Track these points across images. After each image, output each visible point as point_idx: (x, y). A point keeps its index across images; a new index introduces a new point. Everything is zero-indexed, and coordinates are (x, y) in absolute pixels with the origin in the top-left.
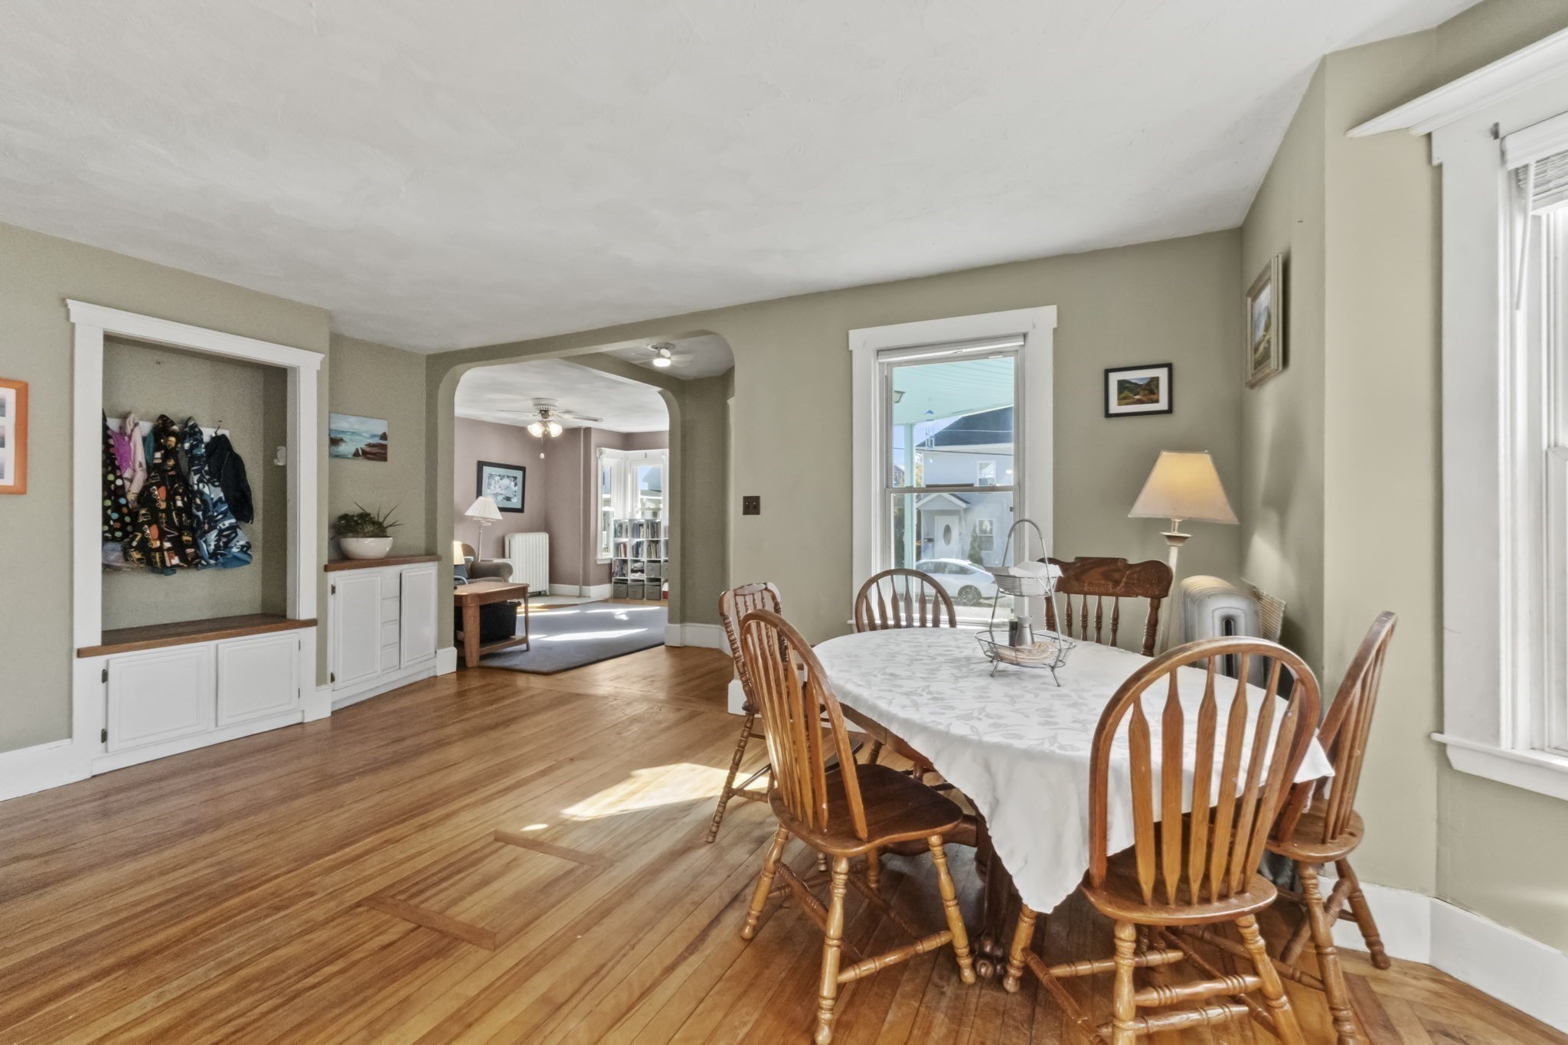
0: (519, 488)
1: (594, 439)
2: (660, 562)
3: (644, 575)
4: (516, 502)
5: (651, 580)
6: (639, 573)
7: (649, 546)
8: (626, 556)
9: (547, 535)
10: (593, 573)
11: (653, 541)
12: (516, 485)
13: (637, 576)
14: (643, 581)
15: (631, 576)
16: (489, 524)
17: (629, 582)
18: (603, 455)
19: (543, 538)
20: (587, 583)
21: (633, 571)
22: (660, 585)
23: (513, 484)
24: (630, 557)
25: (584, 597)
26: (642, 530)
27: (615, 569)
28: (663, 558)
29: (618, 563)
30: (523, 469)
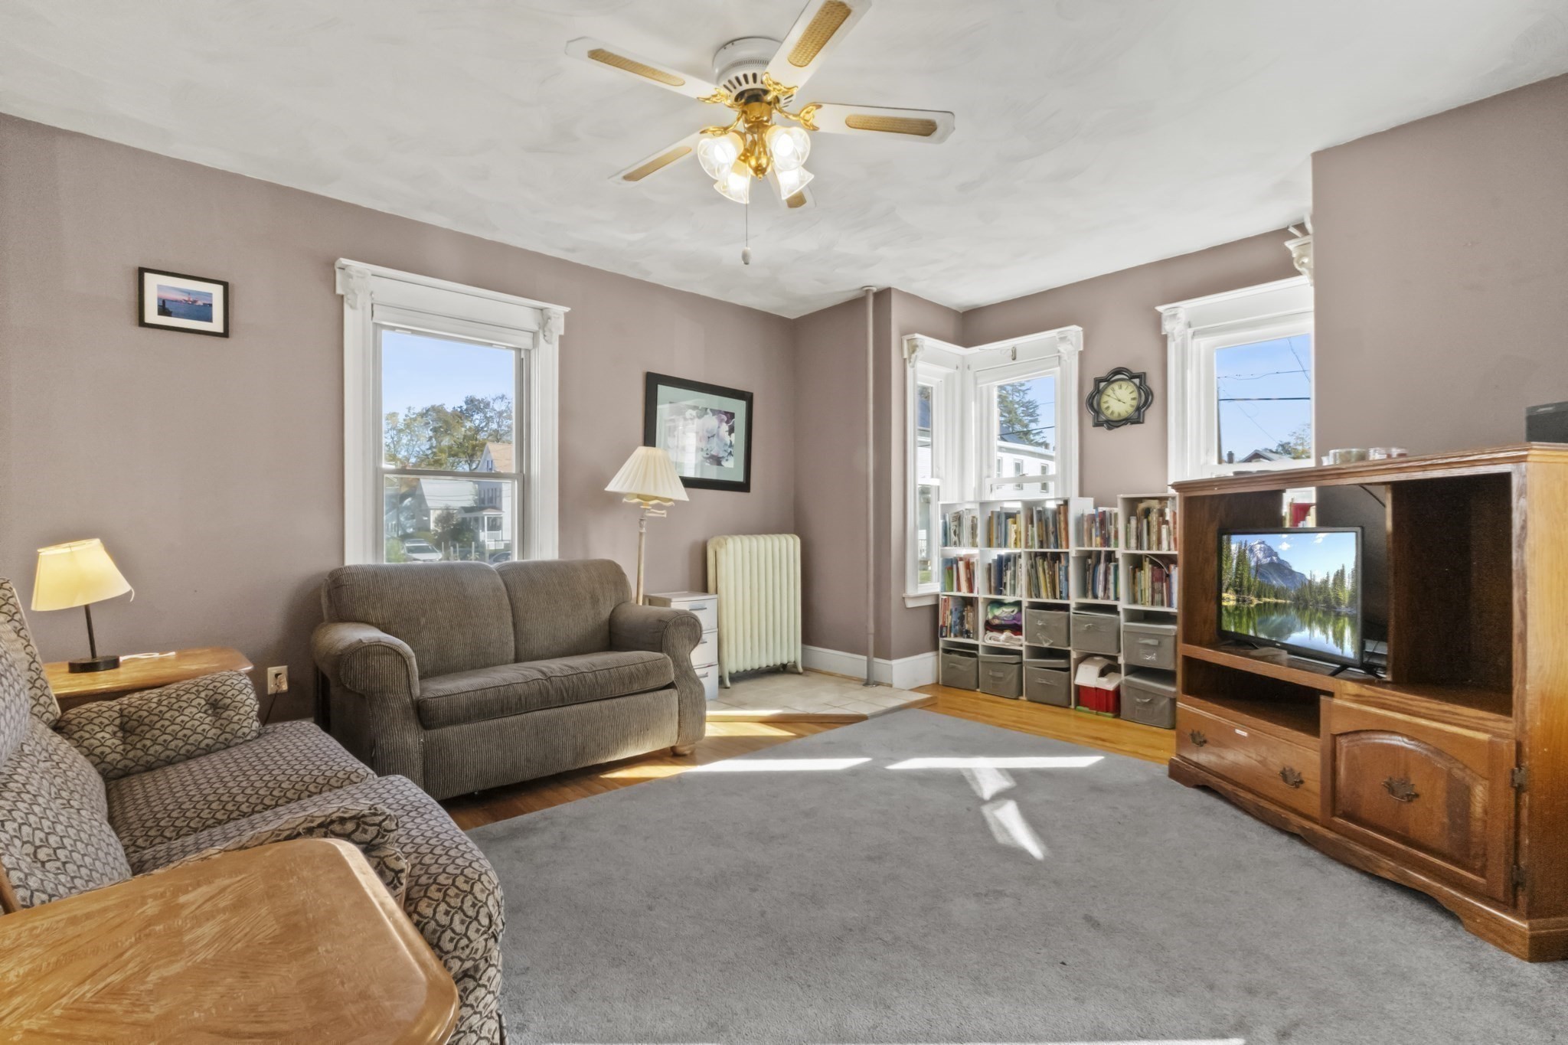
0: (738, 438)
1: (898, 315)
2: (1066, 608)
3: (1022, 638)
4: (732, 470)
5: (1039, 653)
6: (1007, 634)
7: (1034, 566)
8: (971, 590)
9: (798, 540)
10: (898, 629)
11: (1044, 555)
12: (731, 430)
13: (1002, 639)
14: (1019, 653)
15: (986, 640)
16: (663, 513)
17: (981, 652)
18: (919, 353)
19: (790, 546)
20: (884, 651)
21: (990, 626)
22: (1068, 669)
23: (725, 427)
24: (981, 592)
25: (878, 684)
26: (1012, 528)
27: (948, 618)
28: (1074, 600)
29: (951, 605)
30: (747, 397)
